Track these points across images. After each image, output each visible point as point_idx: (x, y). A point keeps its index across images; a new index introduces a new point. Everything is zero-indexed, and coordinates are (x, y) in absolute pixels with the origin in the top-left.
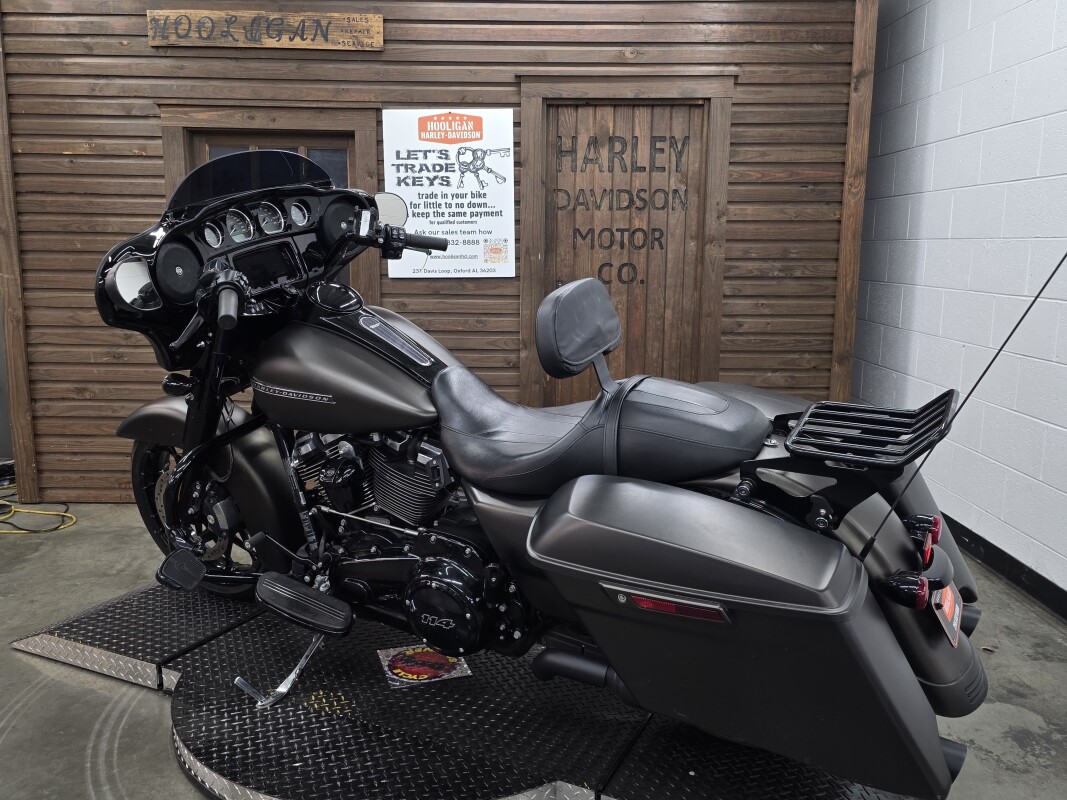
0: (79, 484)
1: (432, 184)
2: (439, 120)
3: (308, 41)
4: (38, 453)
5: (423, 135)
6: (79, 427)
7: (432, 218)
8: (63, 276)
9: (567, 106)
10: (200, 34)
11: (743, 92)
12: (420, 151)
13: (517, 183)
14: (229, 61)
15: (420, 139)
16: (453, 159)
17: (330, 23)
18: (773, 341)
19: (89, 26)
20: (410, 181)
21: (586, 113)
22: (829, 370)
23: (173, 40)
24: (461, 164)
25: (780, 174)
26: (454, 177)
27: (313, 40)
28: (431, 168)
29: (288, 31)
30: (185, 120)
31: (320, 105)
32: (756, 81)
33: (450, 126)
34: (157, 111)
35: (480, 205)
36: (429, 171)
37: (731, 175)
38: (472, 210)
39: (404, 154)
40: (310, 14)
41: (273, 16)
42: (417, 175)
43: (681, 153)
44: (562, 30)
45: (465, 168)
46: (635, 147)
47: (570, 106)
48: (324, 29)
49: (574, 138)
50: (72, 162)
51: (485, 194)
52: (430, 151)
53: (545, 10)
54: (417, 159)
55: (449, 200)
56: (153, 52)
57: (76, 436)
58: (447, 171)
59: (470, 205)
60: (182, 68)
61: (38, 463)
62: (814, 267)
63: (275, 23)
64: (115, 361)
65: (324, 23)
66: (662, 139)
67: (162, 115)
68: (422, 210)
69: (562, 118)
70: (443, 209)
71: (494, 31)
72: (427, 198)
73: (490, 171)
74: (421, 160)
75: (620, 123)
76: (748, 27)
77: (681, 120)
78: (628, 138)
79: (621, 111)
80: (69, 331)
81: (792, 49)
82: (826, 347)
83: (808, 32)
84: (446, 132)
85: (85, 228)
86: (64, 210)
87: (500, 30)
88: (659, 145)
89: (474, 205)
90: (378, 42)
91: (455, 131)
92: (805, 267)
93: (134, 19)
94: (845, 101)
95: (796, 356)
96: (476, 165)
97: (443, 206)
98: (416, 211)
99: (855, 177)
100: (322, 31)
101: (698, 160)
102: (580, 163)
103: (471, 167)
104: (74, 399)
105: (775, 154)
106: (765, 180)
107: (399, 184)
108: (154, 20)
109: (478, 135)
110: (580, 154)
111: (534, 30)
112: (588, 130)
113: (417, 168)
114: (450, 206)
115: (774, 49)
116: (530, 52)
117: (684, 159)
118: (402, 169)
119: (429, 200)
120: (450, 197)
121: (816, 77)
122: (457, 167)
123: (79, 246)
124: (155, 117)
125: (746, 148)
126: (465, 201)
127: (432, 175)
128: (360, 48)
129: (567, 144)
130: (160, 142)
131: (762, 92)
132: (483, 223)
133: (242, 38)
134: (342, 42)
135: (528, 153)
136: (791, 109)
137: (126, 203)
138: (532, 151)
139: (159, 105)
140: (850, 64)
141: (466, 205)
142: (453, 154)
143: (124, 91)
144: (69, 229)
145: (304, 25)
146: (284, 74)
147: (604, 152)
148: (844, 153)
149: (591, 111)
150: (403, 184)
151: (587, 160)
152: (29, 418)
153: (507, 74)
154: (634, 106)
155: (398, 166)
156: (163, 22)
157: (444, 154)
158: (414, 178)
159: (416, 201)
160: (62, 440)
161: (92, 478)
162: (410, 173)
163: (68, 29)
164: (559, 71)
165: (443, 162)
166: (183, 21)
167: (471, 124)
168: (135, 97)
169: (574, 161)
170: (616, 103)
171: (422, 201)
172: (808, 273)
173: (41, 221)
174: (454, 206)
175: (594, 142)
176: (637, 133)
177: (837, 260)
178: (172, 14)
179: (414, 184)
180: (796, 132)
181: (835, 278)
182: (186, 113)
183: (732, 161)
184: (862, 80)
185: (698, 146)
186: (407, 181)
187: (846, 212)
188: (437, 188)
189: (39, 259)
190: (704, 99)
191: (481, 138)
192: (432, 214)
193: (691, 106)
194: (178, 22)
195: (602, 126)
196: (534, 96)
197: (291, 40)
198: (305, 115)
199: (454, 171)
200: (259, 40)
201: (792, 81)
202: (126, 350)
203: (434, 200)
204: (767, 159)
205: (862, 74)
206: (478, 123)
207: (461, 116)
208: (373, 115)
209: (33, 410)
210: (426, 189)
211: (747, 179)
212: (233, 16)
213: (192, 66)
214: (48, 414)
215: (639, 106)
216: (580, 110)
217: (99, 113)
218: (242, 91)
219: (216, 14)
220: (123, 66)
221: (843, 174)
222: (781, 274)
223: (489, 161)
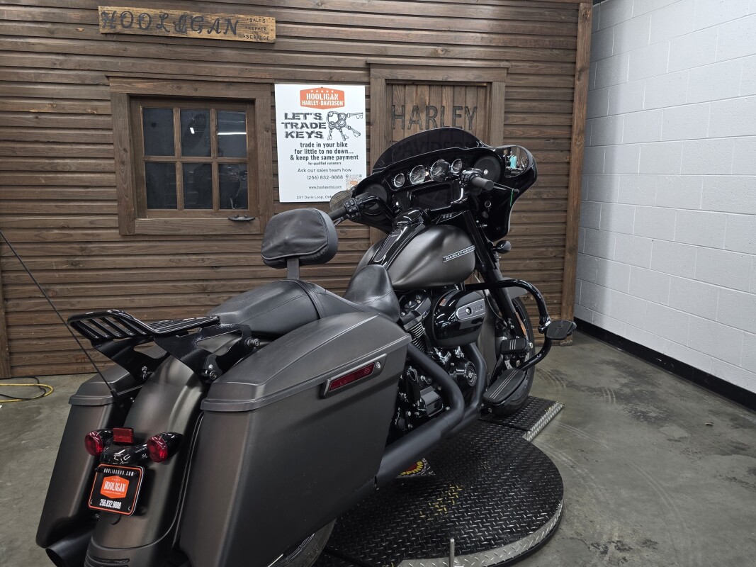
0: (44, 362)
1: (310, 137)
2: (315, 93)
3: (222, 34)
4: (10, 340)
5: (303, 102)
6: (43, 318)
7: (310, 160)
8: (30, 204)
9: (398, 85)
10: (140, 26)
11: (511, 79)
12: (302, 114)
13: (368, 137)
14: (162, 46)
15: (301, 105)
16: (324, 120)
17: (237, 22)
18: (530, 240)
19: (51, 15)
20: (294, 135)
21: (411, 90)
22: (563, 258)
23: (119, 28)
24: (330, 123)
25: (533, 132)
26: (325, 132)
27: (225, 33)
28: (309, 126)
29: (207, 26)
30: (128, 88)
31: (231, 80)
32: (519, 72)
33: (322, 97)
34: (106, 81)
35: (343, 152)
36: (308, 127)
37: (504, 133)
38: (338, 155)
39: (290, 116)
40: (223, 14)
41: (196, 15)
42: (299, 130)
43: (471, 118)
44: (397, 33)
45: (333, 126)
46: (443, 113)
47: (401, 84)
48: (233, 26)
49: (404, 106)
50: (37, 118)
51: (346, 144)
52: (308, 114)
53: (386, 19)
54: (299, 119)
55: (322, 148)
56: (103, 37)
57: (41, 325)
58: (320, 128)
59: (336, 151)
60: (125, 50)
61: (9, 347)
62: (554, 192)
63: (197, 20)
64: (73, 267)
65: (233, 22)
66: (460, 108)
67: (110, 84)
68: (303, 155)
69: (395, 93)
70: (318, 154)
71: (351, 32)
72: (306, 146)
73: (349, 128)
74: (302, 120)
75: (433, 97)
76: (513, 37)
77: (472, 96)
78: (439, 107)
79: (434, 89)
80: (35, 246)
81: (541, 52)
82: (561, 243)
83: (550, 41)
84: (320, 101)
85: (48, 168)
86: (30, 154)
87: (356, 32)
88: (458, 112)
89: (339, 152)
90: (271, 36)
91: (326, 100)
92: (549, 192)
93: (87, 13)
94: (572, 86)
95: (543, 249)
96: (339, 125)
97: (318, 152)
98: (299, 155)
99: (579, 135)
100: (231, 27)
101: (482, 122)
102: (407, 123)
103: (337, 125)
104: (39, 297)
105: (531, 119)
106: (524, 136)
107: (287, 137)
108: (104, 13)
109: (341, 103)
110: (407, 117)
111: (379, 33)
112: (412, 102)
113: (300, 126)
114: (323, 152)
115: (530, 52)
116: (375, 47)
117: (473, 122)
118: (289, 126)
119: (308, 148)
120: (322, 146)
121: (555, 70)
122: (327, 125)
123: (43, 181)
124: (104, 85)
125: (513, 115)
126: (333, 149)
127: (310, 130)
128: (259, 40)
129: (399, 110)
130: (109, 103)
131: (523, 79)
132: (346, 164)
133: (172, 30)
134: (247, 36)
135: (376, 116)
136: (541, 91)
137: (81, 149)
138: (378, 115)
139: (108, 77)
140: (575, 63)
141: (333, 152)
142: (324, 116)
143: (80, 66)
144: (36, 169)
145: (218, 23)
146: (204, 57)
147: (423, 116)
148: (572, 119)
149: (414, 88)
150: (289, 137)
151: (412, 122)
152: (3, 314)
153: (361, 61)
154: (442, 86)
155: (286, 124)
156: (111, 15)
157: (318, 116)
158: (297, 133)
159: (299, 148)
160: (30, 329)
161: (54, 357)
162: (294, 129)
163: (34, 17)
164: (396, 61)
165: (317, 122)
166: (127, 15)
167: (336, 96)
168: (88, 70)
169: (404, 122)
170: (431, 84)
171: (303, 149)
172: (551, 196)
173: (12, 162)
174: (325, 152)
175: (416, 109)
176: (444, 104)
177: (567, 187)
178: (119, 10)
179: (297, 137)
180: (543, 106)
181: (567, 199)
182: (129, 83)
183: (506, 123)
184: (583, 74)
185: (483, 113)
186: (293, 134)
187: (574, 157)
188: (314, 140)
189: (10, 192)
190: (487, 83)
191: (344, 105)
192: (310, 158)
193: (478, 87)
194: (123, 16)
195: (422, 99)
196: (379, 77)
197: (209, 32)
198: (220, 86)
199: (325, 128)
200: (186, 32)
201: (541, 72)
202: (82, 259)
203: (311, 148)
204: (526, 122)
205: (582, 70)
206: (341, 95)
207: (330, 90)
208: (268, 87)
209: (6, 307)
210: (306, 140)
211: (514, 135)
212: (165, 14)
213: (133, 49)
214: (18, 310)
215: (445, 86)
216: (407, 88)
217: (60, 81)
218: (171, 68)
219: (152, 12)
220: (78, 47)
221: (571, 133)
222: (535, 197)
223: (349, 121)
